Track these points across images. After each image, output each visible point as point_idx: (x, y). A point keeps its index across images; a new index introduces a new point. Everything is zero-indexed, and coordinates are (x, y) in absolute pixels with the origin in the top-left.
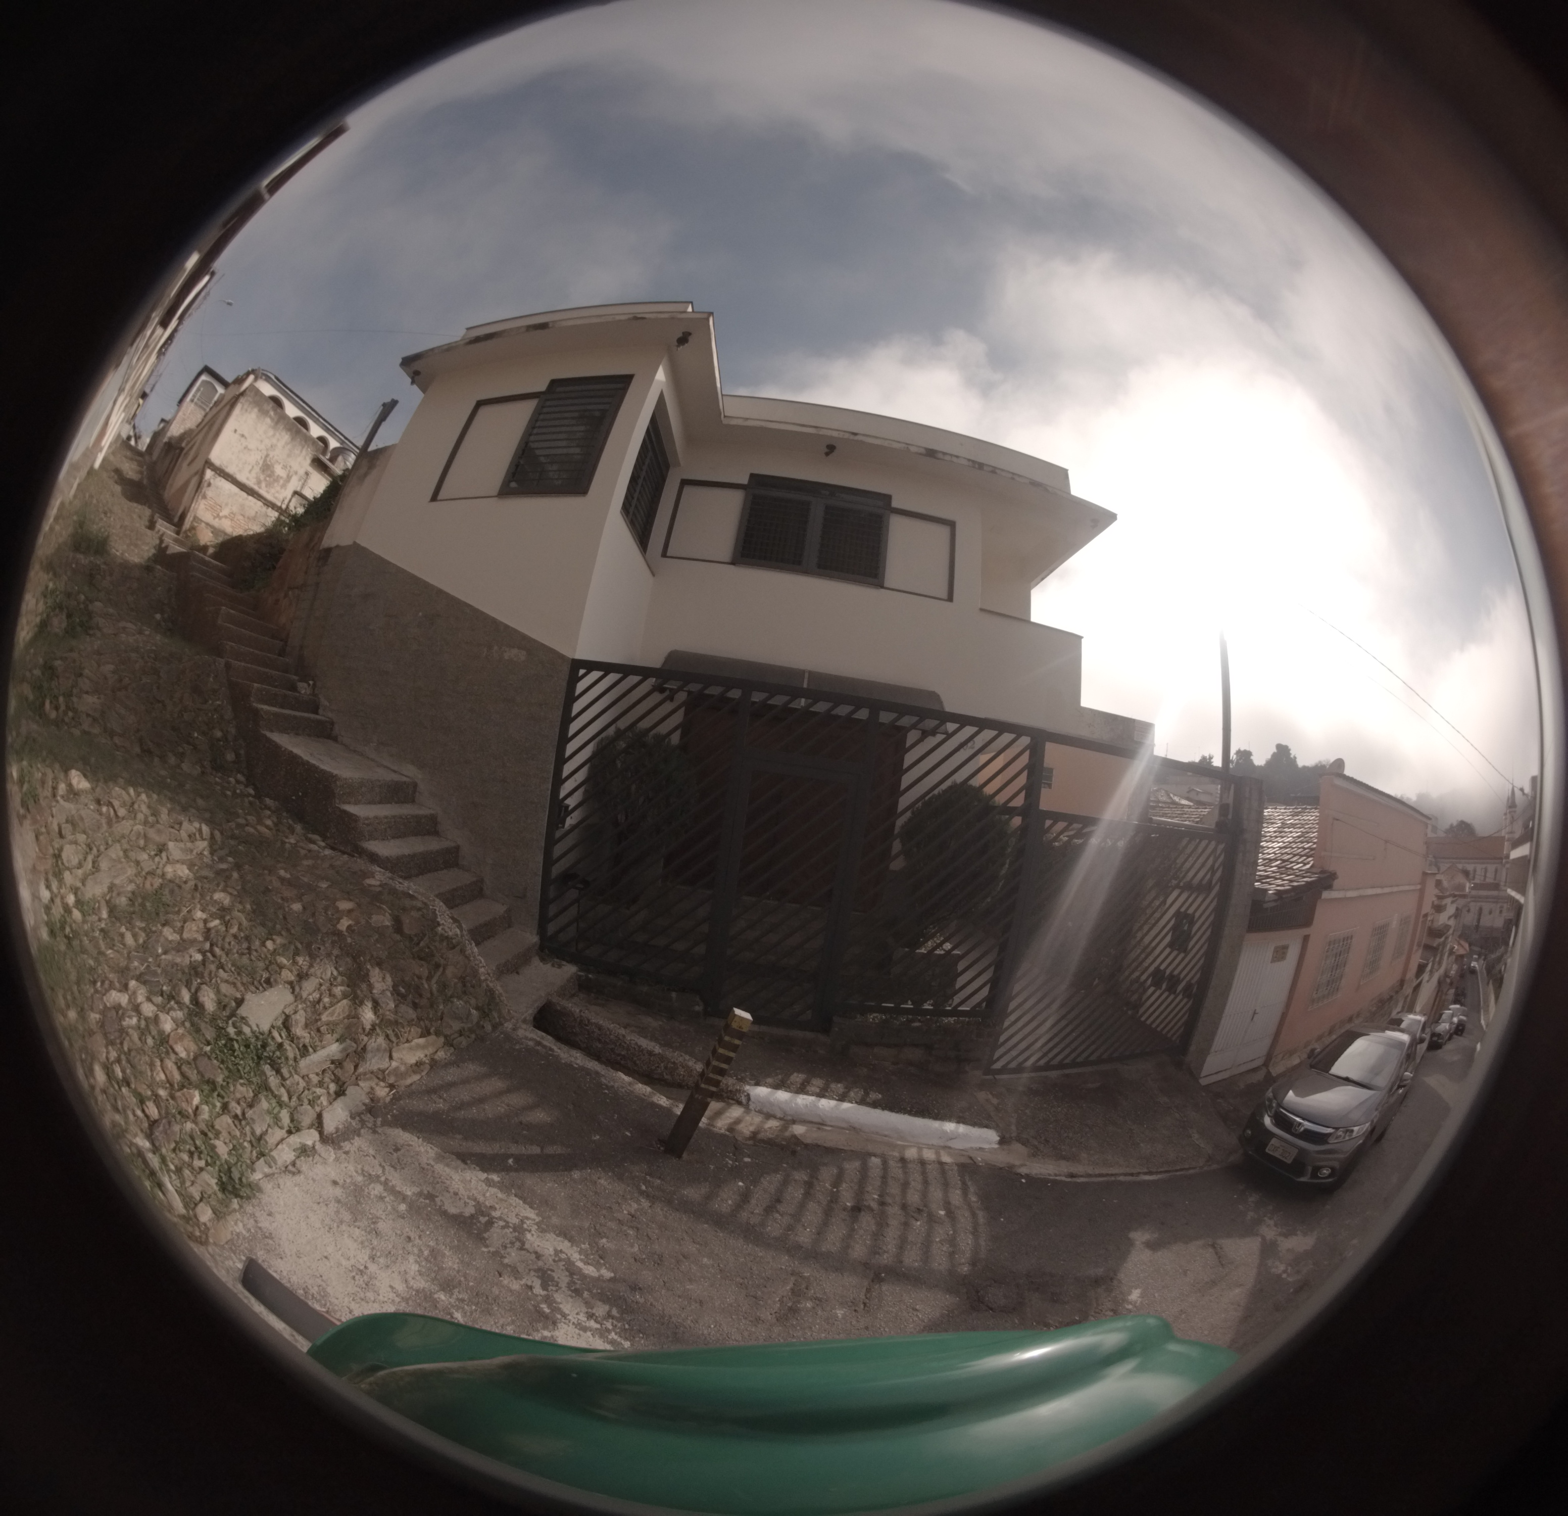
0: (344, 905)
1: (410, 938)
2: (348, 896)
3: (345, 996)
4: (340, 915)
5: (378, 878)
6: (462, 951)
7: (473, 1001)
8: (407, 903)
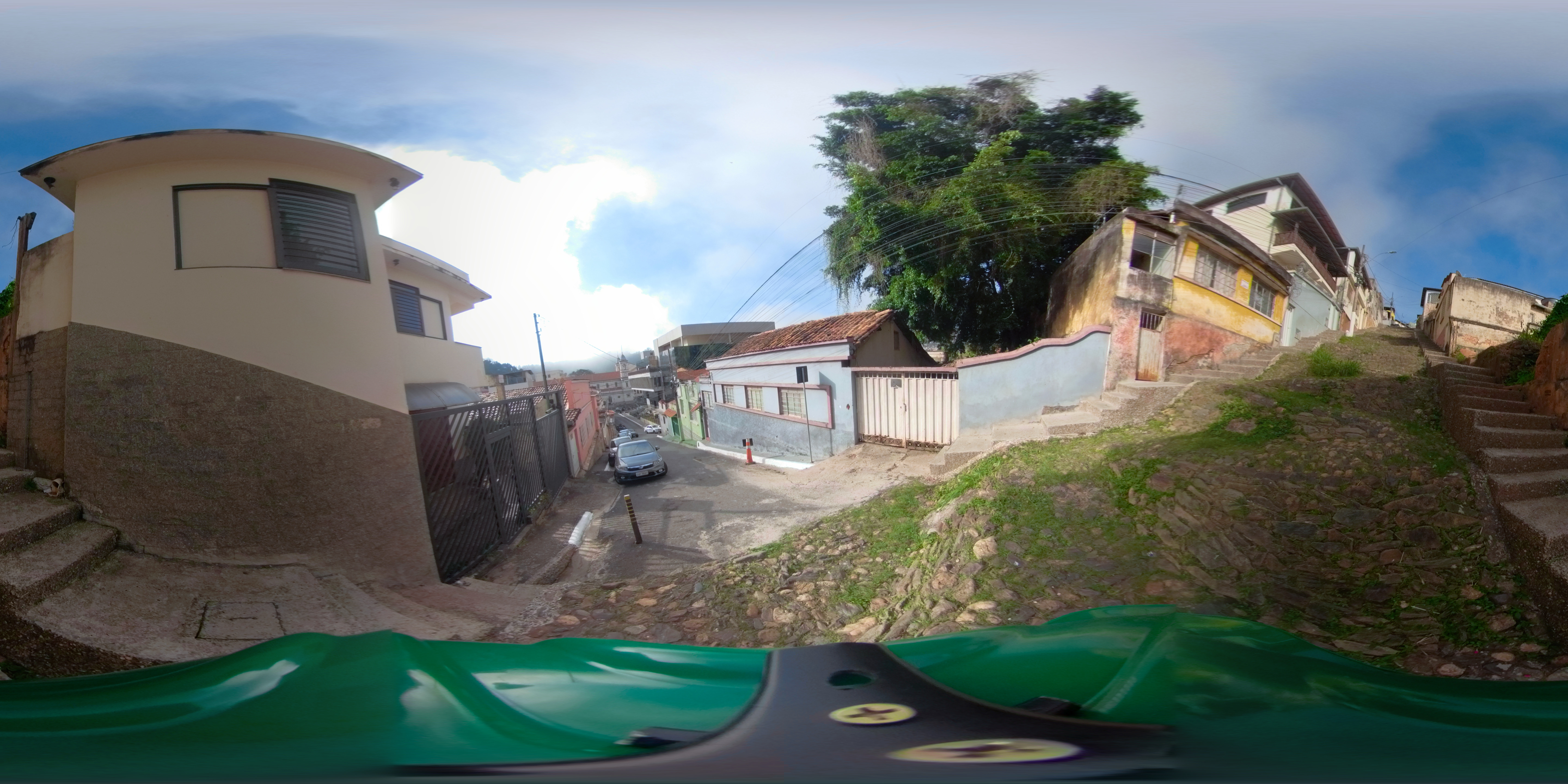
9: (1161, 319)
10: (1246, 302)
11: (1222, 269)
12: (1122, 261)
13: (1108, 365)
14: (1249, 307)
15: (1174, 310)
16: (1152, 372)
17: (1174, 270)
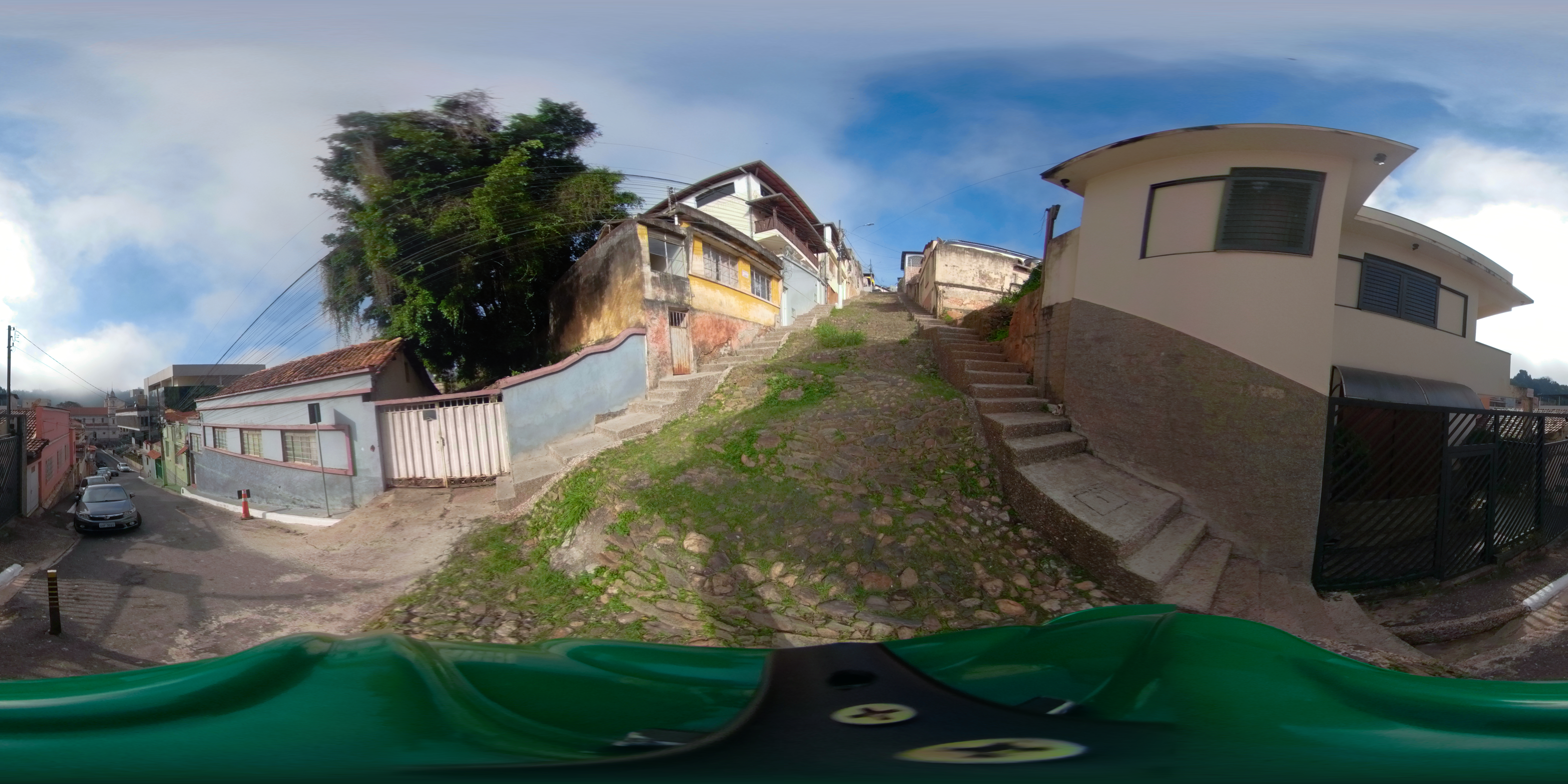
9: (685, 315)
10: (749, 290)
11: (723, 262)
12: (644, 265)
13: (649, 365)
14: (752, 295)
15: (695, 306)
16: (685, 366)
17: (688, 269)
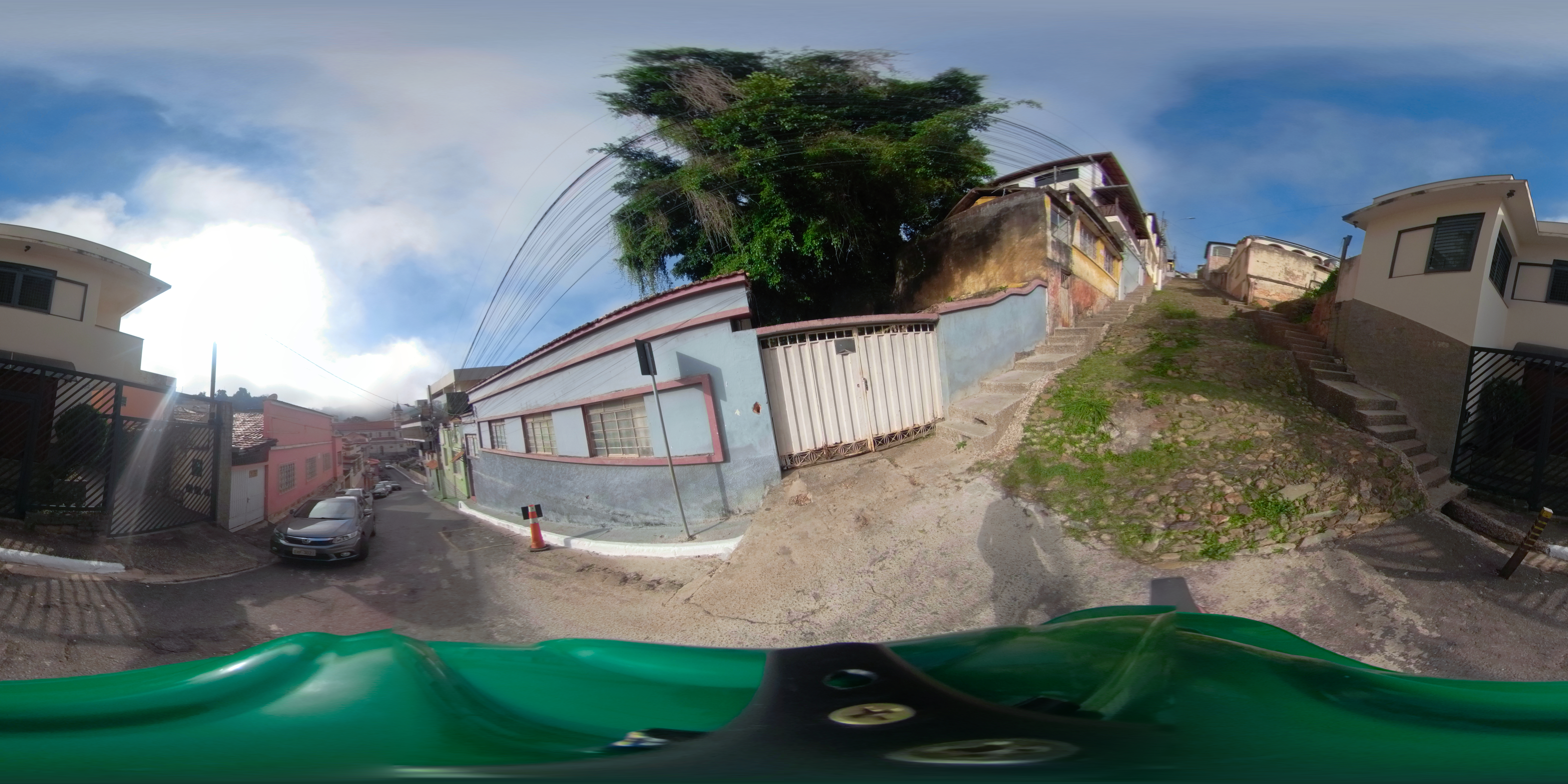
0: (1354, 453)
1: (1386, 469)
2: (1357, 449)
3: (1344, 491)
4: (1351, 456)
5: (1374, 441)
6: (1412, 476)
7: (1412, 499)
8: (1387, 453)
